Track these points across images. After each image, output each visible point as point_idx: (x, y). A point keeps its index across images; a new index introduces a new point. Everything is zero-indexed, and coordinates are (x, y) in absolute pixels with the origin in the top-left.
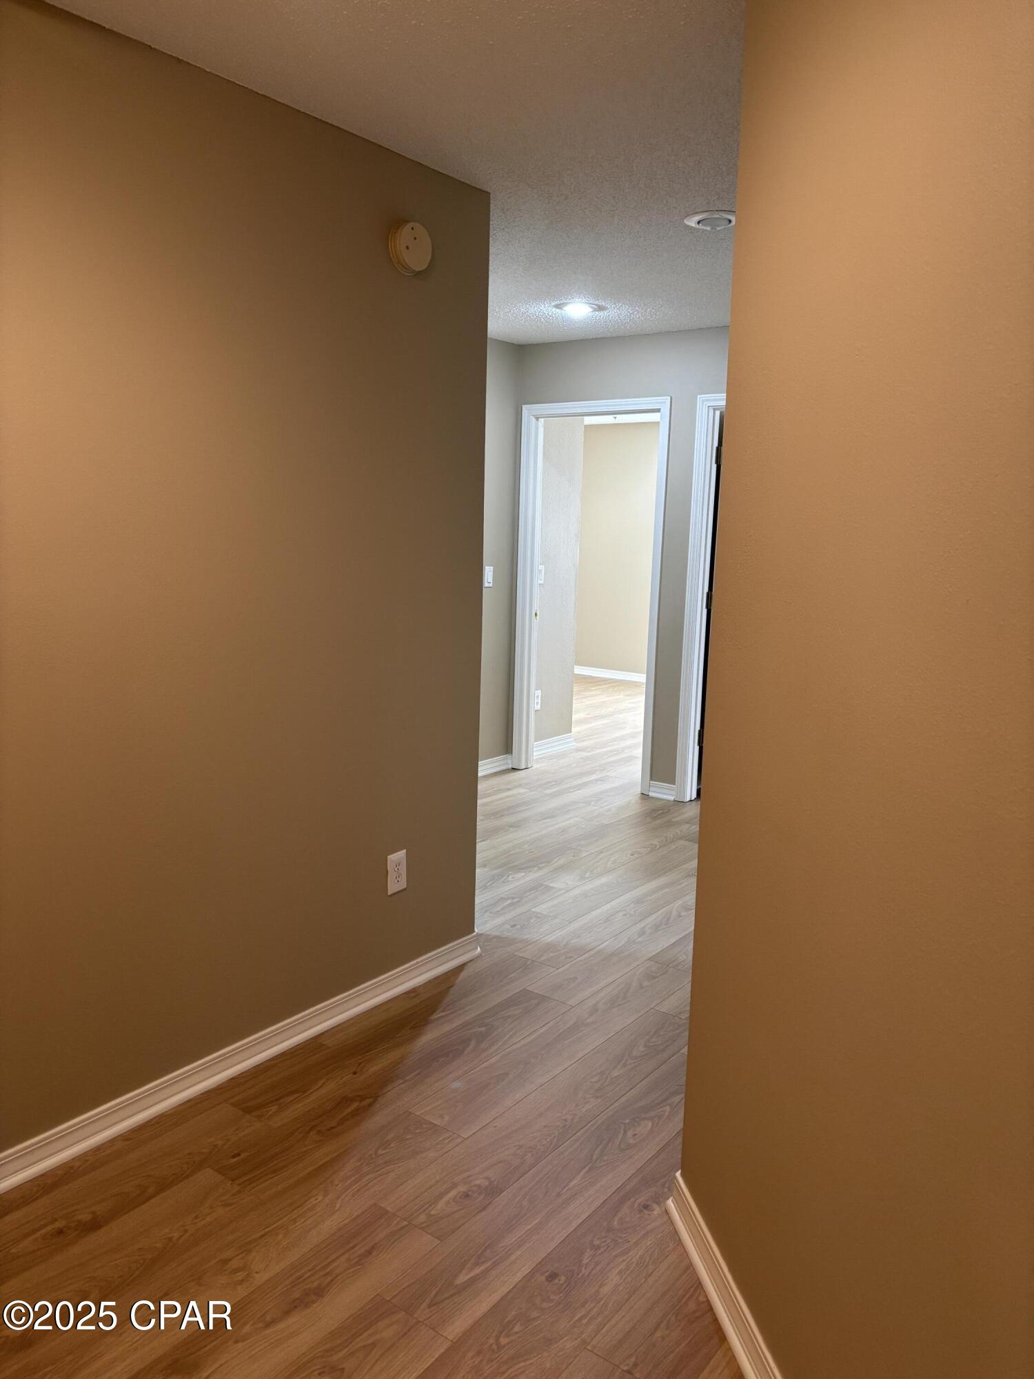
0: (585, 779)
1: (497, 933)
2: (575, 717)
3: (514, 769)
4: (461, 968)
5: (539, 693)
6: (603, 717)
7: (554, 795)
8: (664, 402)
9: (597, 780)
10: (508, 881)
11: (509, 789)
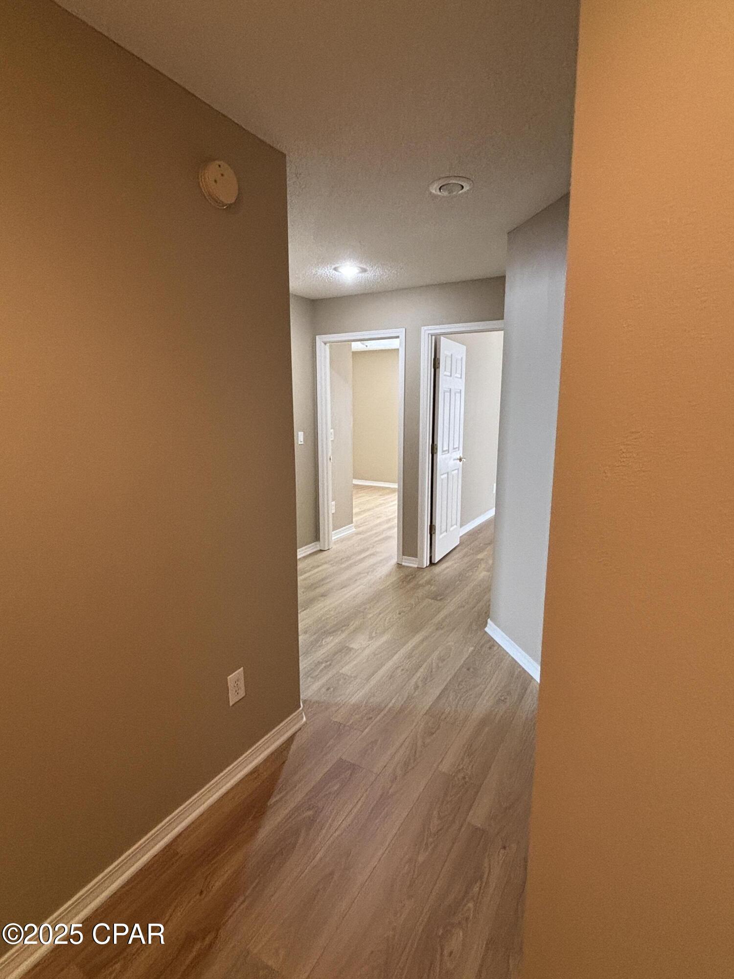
0: (363, 555)
1: (316, 698)
2: (354, 511)
3: (321, 551)
4: (291, 739)
5: (333, 503)
6: (369, 510)
7: (347, 568)
8: (401, 332)
9: (371, 555)
10: (322, 645)
11: (319, 566)
